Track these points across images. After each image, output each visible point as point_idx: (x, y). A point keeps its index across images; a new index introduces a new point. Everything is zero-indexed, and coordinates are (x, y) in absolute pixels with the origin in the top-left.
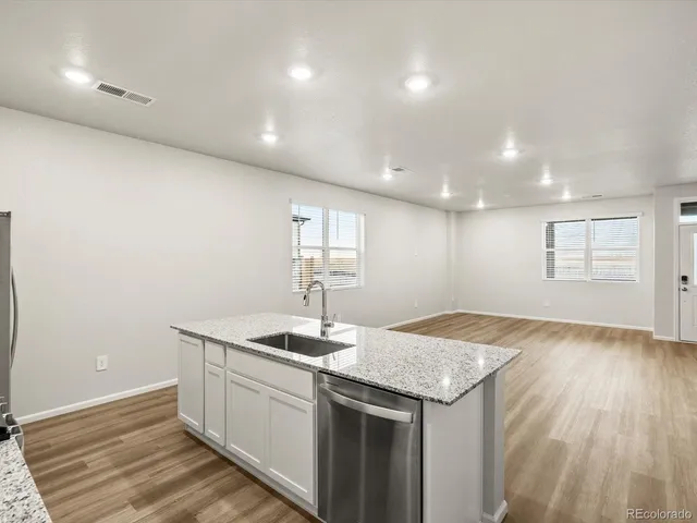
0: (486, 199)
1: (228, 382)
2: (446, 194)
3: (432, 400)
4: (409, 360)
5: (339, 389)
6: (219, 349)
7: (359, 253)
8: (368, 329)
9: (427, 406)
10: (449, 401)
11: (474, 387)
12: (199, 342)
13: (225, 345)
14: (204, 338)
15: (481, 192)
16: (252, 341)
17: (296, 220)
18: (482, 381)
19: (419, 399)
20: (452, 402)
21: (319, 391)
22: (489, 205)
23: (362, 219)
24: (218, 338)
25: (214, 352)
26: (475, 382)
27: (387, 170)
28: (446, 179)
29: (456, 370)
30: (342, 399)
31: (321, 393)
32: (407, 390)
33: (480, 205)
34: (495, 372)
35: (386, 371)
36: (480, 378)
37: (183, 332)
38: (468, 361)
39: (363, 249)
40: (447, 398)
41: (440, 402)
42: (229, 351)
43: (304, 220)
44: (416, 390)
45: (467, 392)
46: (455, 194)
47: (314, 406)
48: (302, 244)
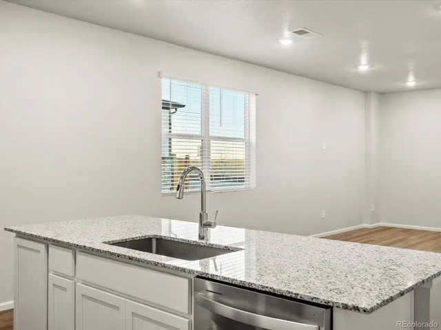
0: (418, 77)
1: (79, 297)
2: (364, 67)
3: (346, 307)
4: (315, 265)
5: (222, 299)
6: (68, 255)
7: (248, 146)
8: (262, 233)
9: (338, 315)
10: (368, 307)
11: (402, 294)
12: (42, 247)
13: (75, 249)
14: (48, 242)
15: (411, 66)
16: (109, 243)
17: (166, 106)
18: (412, 288)
19: (328, 307)
20: (372, 310)
21: (196, 302)
22: (422, 83)
23: (253, 99)
24: (66, 241)
25: (61, 257)
26: (402, 288)
27: (287, 33)
28: (364, 44)
29: (378, 276)
30: (227, 311)
31: (200, 305)
32: (312, 295)
33: (411, 82)
34: (430, 279)
35: (285, 276)
36: (410, 284)
37: (20, 235)
38: (393, 267)
39: (253, 139)
40: (364, 304)
41: (356, 309)
42: (80, 257)
43: (177, 106)
44: (323, 296)
45: (392, 299)
46: (377, 67)
47: (190, 323)
48: (173, 132)
